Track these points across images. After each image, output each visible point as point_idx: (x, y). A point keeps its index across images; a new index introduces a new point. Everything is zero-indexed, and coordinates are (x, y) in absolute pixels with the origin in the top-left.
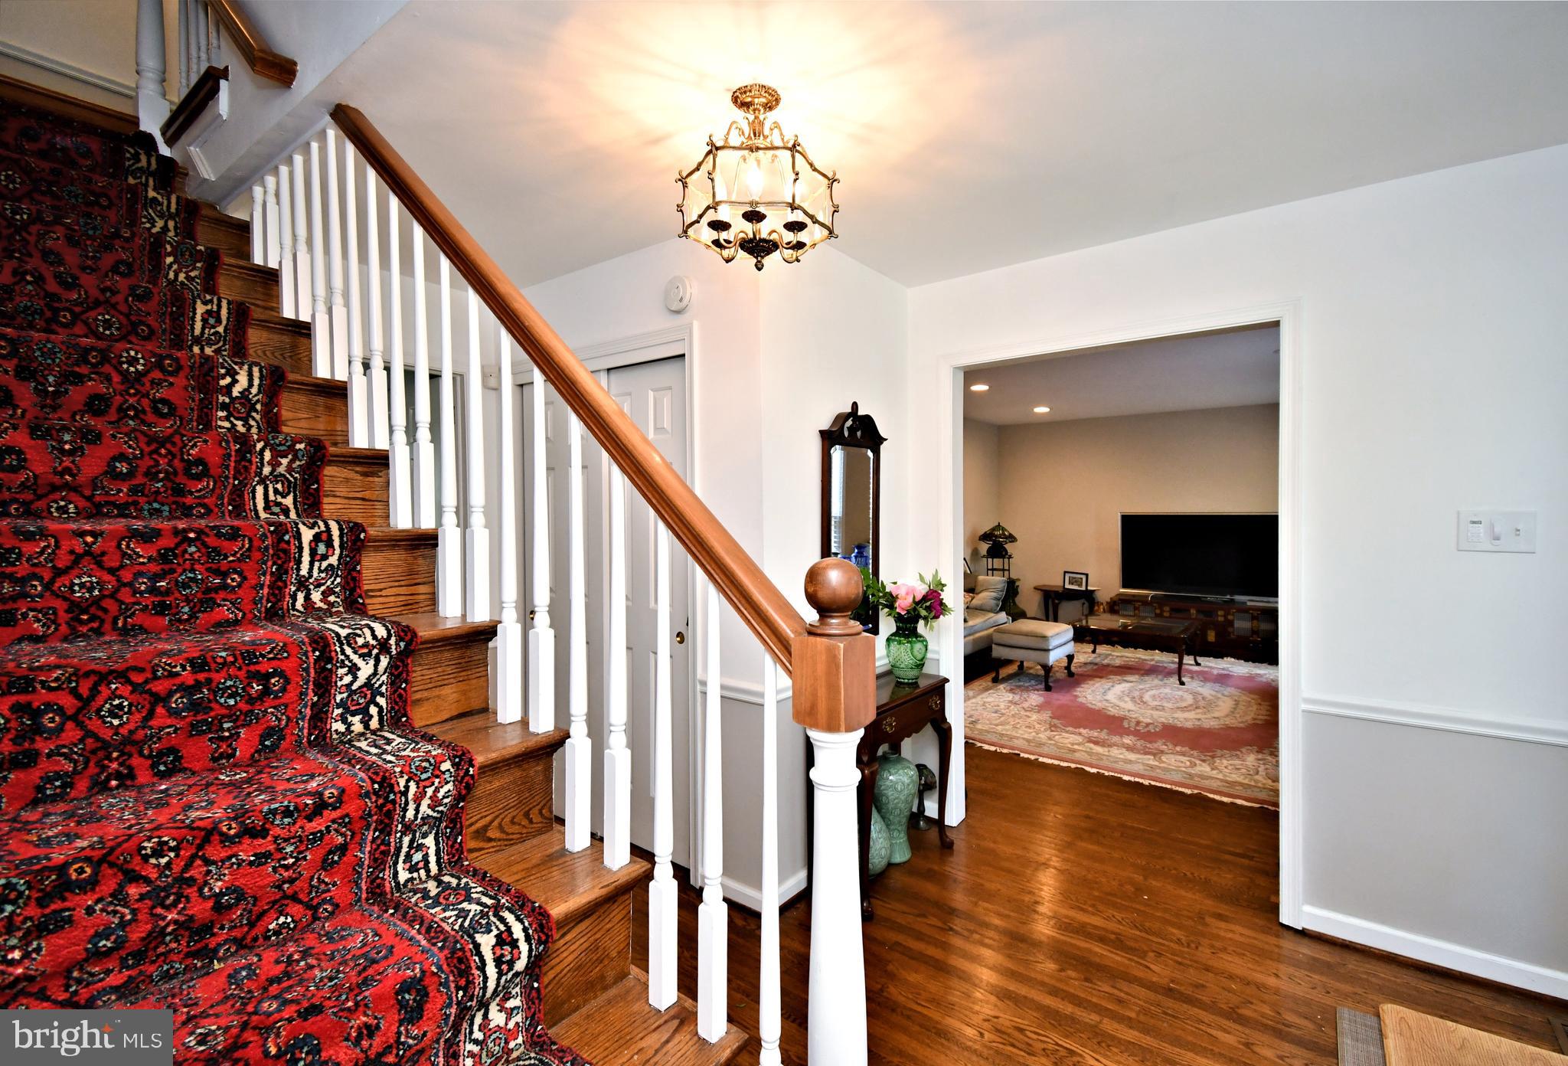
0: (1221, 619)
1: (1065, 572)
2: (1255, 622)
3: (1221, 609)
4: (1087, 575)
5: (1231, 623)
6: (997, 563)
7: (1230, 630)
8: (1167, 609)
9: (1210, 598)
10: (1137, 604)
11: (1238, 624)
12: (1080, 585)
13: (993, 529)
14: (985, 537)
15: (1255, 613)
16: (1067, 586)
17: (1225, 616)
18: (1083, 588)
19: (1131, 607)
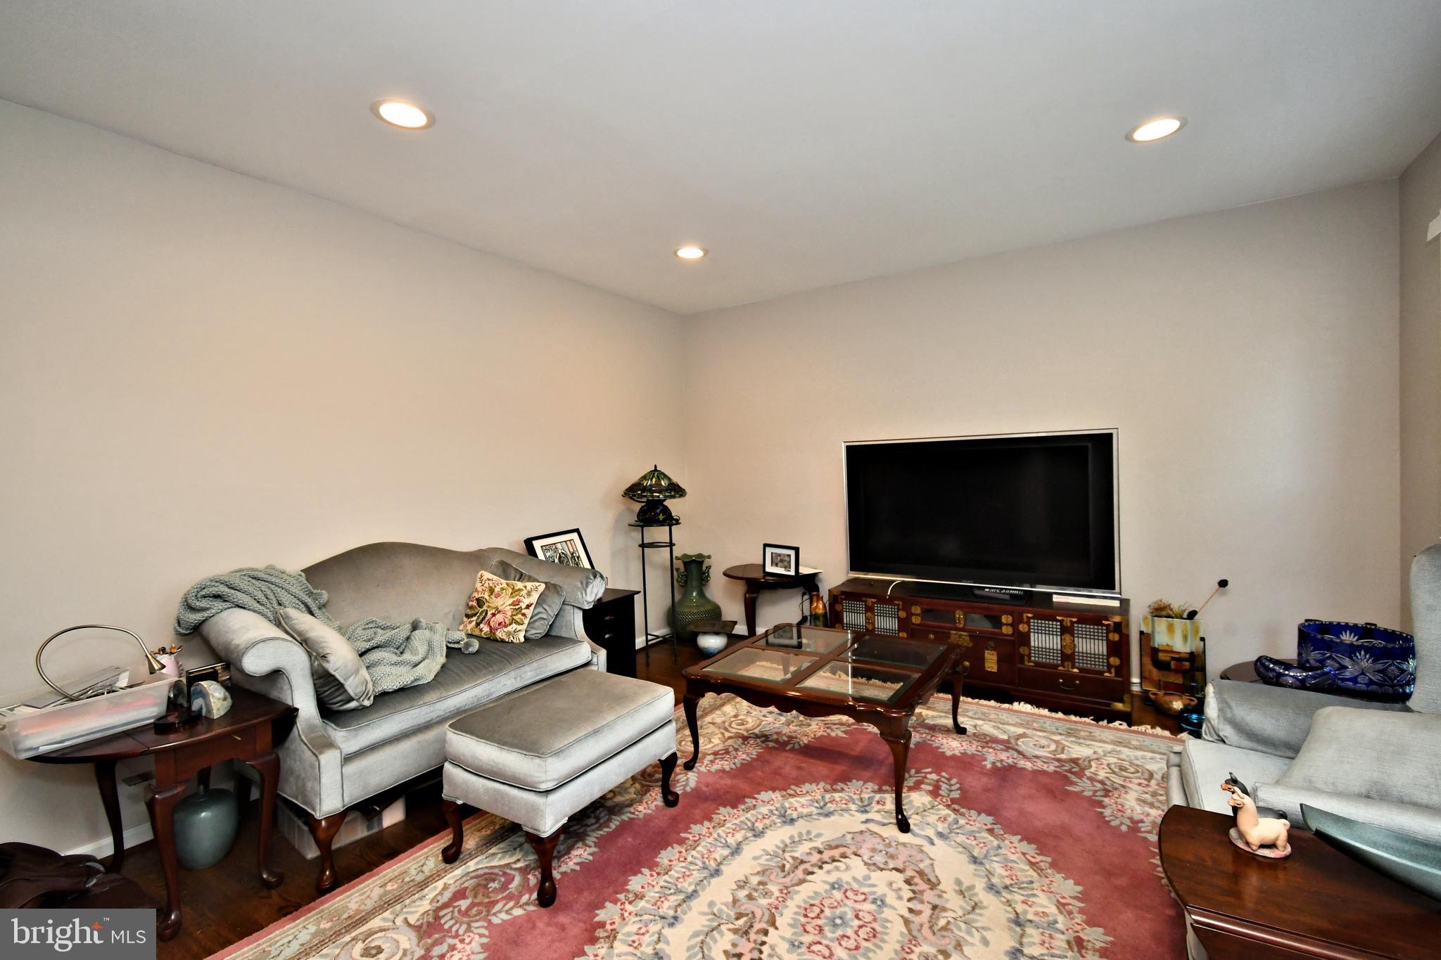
0: (1007, 630)
1: (765, 546)
2: (1068, 637)
3: (1007, 613)
4: (797, 550)
5: (1025, 639)
6: (658, 533)
7: (1023, 650)
8: (916, 610)
9: (990, 588)
10: (870, 601)
11: (1036, 640)
12: (788, 567)
13: (644, 478)
14: (632, 492)
15: (1067, 621)
16: (769, 569)
17: (1014, 625)
18: (792, 573)
19: (861, 606)
